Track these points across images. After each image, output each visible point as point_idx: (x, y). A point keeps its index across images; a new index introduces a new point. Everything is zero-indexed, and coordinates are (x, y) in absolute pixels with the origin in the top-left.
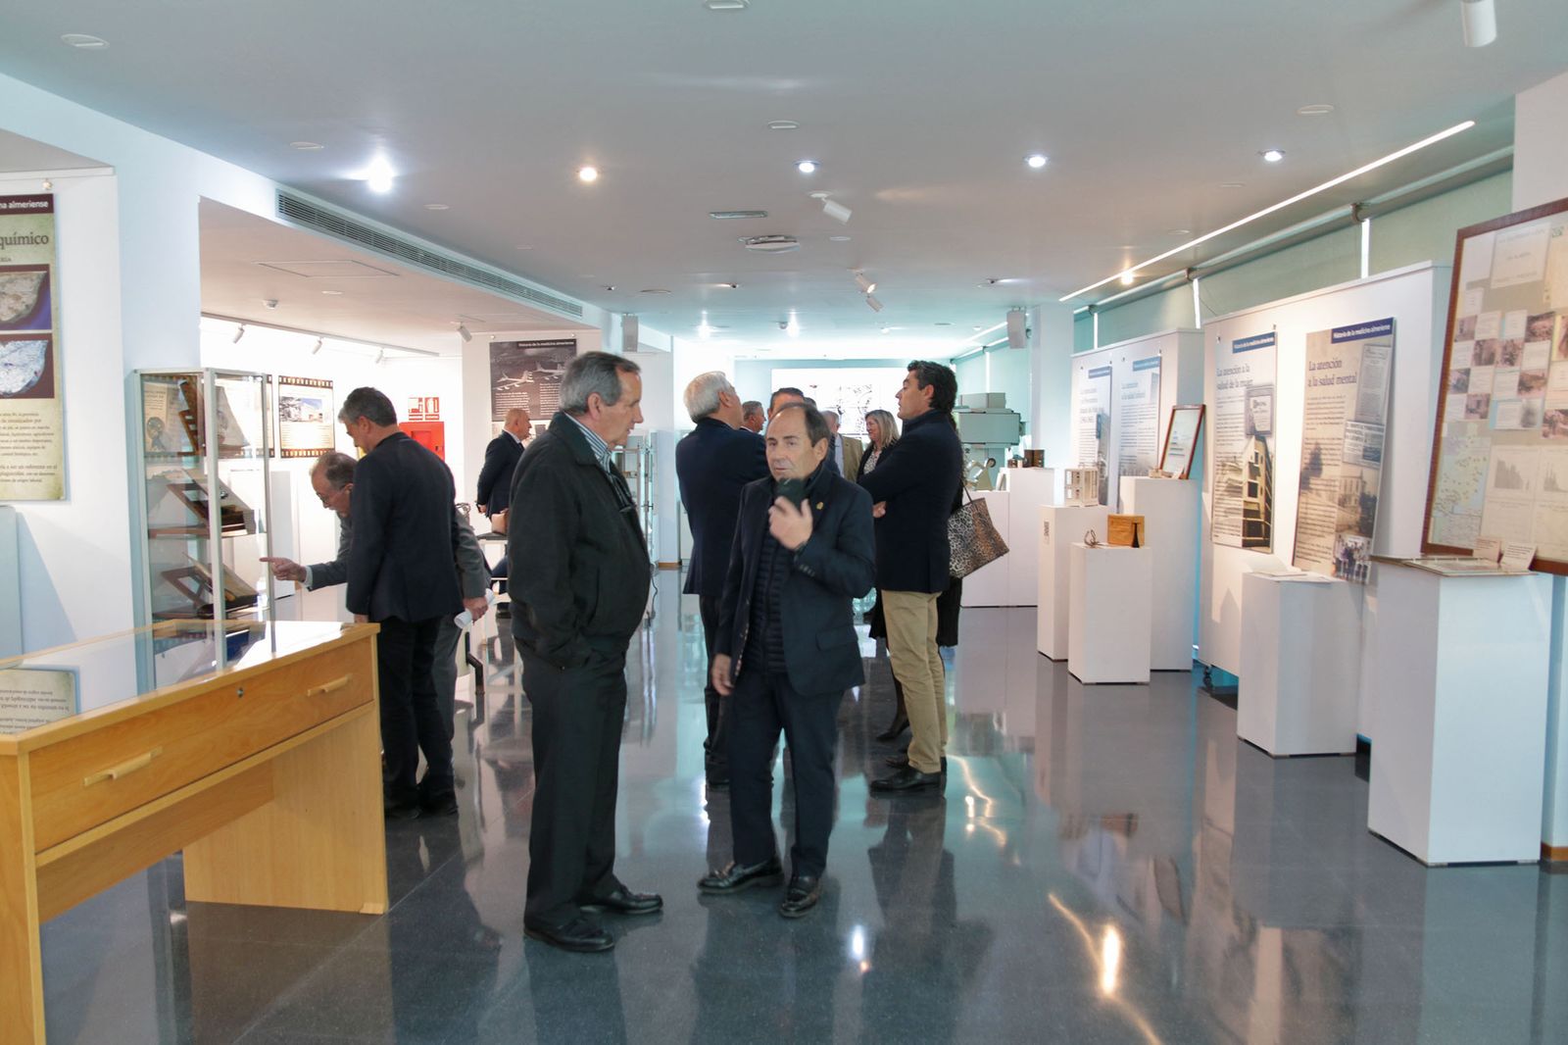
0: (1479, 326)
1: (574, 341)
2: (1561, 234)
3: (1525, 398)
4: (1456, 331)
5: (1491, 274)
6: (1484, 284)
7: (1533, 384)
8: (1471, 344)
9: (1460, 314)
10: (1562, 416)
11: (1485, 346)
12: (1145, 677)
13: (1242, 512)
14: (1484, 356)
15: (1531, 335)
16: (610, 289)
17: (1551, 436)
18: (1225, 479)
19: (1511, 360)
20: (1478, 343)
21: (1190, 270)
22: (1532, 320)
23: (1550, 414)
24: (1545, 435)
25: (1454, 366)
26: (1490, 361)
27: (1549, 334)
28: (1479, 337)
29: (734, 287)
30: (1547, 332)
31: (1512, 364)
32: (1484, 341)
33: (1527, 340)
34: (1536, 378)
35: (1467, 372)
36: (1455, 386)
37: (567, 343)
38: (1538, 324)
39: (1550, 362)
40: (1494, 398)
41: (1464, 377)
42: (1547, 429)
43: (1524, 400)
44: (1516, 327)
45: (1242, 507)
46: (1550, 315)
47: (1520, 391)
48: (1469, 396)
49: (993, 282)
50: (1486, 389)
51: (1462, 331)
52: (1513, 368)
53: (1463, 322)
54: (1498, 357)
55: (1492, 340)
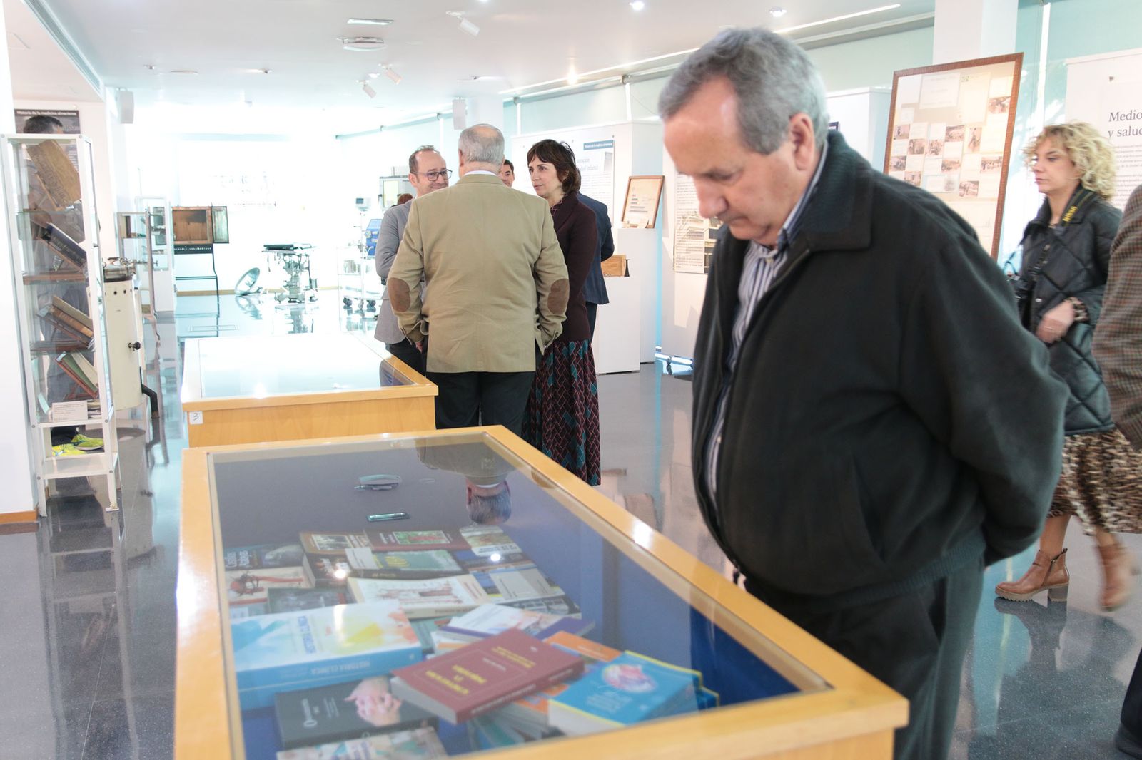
0: (911, 131)
1: (77, 112)
2: (967, 80)
3: (947, 175)
4: (895, 133)
5: (919, 100)
6: (915, 106)
7: (952, 166)
8: (906, 142)
9: (897, 123)
10: (972, 185)
11: (917, 143)
12: (637, 367)
13: (704, 249)
14: (916, 148)
15: (949, 137)
16: (151, 68)
17: (965, 196)
18: (686, 227)
19: (936, 152)
20: (911, 141)
21: (624, 77)
22: (949, 129)
23: (964, 184)
24: (961, 195)
25: (893, 154)
26: (921, 151)
27: (961, 137)
28: (911, 138)
29: (266, 72)
30: (960, 137)
31: (937, 154)
32: (916, 140)
33: (946, 141)
34: (954, 163)
35: (904, 158)
36: (896, 167)
37: (69, 114)
38: (953, 132)
39: (963, 155)
40: (924, 174)
41: (902, 161)
42: (962, 192)
43: (946, 176)
44: (938, 133)
45: (704, 246)
46: (962, 127)
47: (943, 170)
48: (906, 172)
49: (475, 78)
50: (919, 169)
51: (899, 133)
52: (937, 157)
53: (899, 128)
54: (927, 149)
55: (922, 139)
